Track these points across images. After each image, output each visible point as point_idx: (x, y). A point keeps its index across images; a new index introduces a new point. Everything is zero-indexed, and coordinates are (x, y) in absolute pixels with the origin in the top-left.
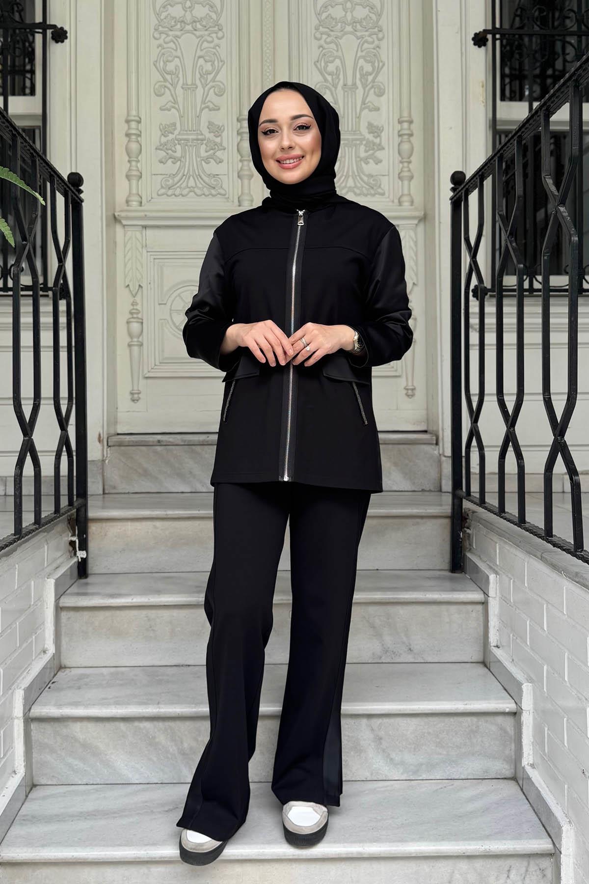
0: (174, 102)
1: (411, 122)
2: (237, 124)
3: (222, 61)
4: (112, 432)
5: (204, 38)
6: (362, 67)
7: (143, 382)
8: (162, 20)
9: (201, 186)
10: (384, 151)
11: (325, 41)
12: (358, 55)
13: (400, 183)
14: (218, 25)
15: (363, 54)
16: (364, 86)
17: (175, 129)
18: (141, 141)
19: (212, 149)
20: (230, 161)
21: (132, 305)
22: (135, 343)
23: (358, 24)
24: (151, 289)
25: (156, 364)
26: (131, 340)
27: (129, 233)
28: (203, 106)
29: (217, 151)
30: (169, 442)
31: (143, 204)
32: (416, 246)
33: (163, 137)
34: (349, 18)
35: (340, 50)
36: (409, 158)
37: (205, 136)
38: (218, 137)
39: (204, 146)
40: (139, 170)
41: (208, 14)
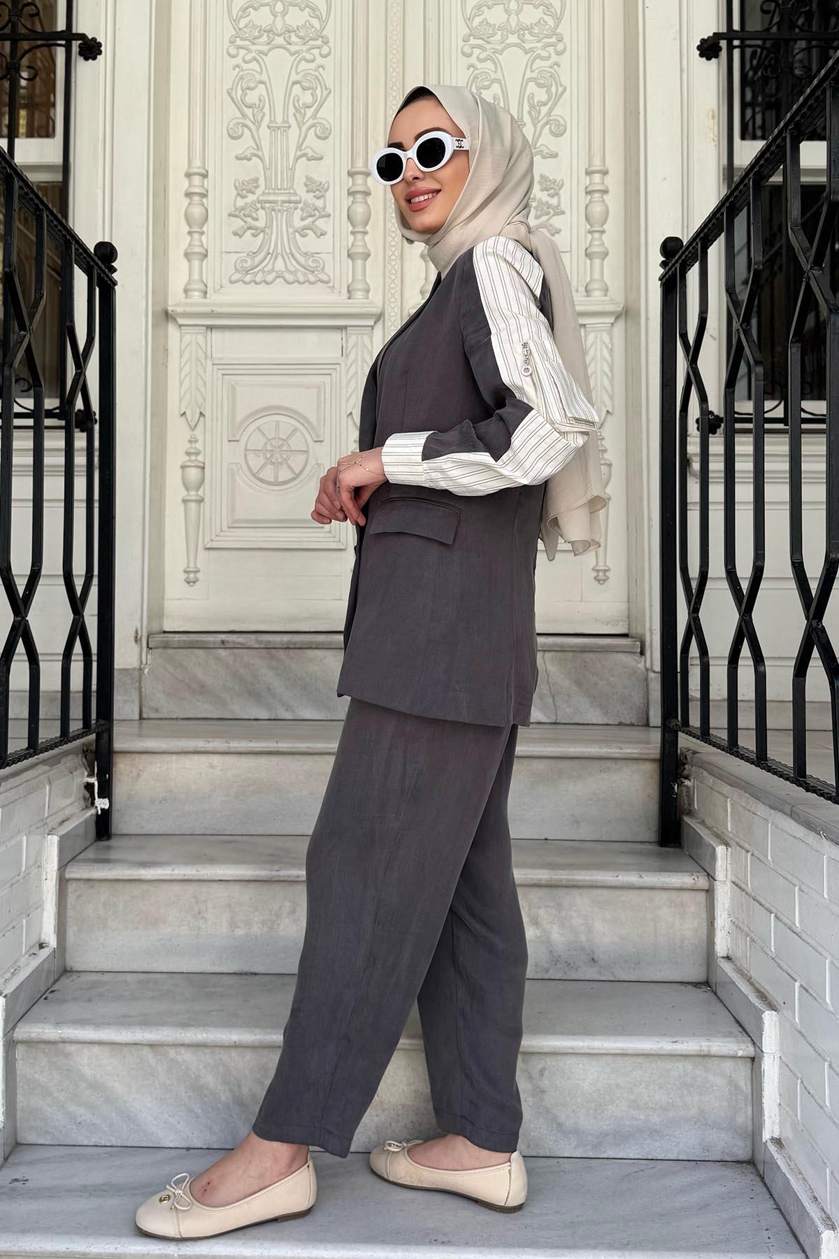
0: (256, 148)
1: (605, 173)
2: (348, 180)
3: (326, 89)
4: (155, 628)
5: (300, 57)
6: (532, 96)
7: (202, 555)
8: (240, 29)
9: (293, 270)
10: (562, 216)
11: (478, 58)
12: (527, 76)
13: (588, 262)
14: (322, 37)
15: (534, 75)
16: (535, 122)
17: (257, 187)
18: (207, 203)
19: (311, 216)
20: (337, 233)
21: (190, 442)
22: (193, 498)
23: (526, 32)
24: (217, 419)
25: (223, 529)
26: (186, 493)
27: (187, 338)
28: (299, 153)
29: (319, 218)
30: (239, 643)
31: (208, 295)
32: (611, 356)
33: (239, 198)
34: (513, 24)
35: (499, 70)
36: (602, 226)
37: (301, 198)
38: (318, 198)
39: (298, 213)
40: (202, 246)
41: (307, 21)
